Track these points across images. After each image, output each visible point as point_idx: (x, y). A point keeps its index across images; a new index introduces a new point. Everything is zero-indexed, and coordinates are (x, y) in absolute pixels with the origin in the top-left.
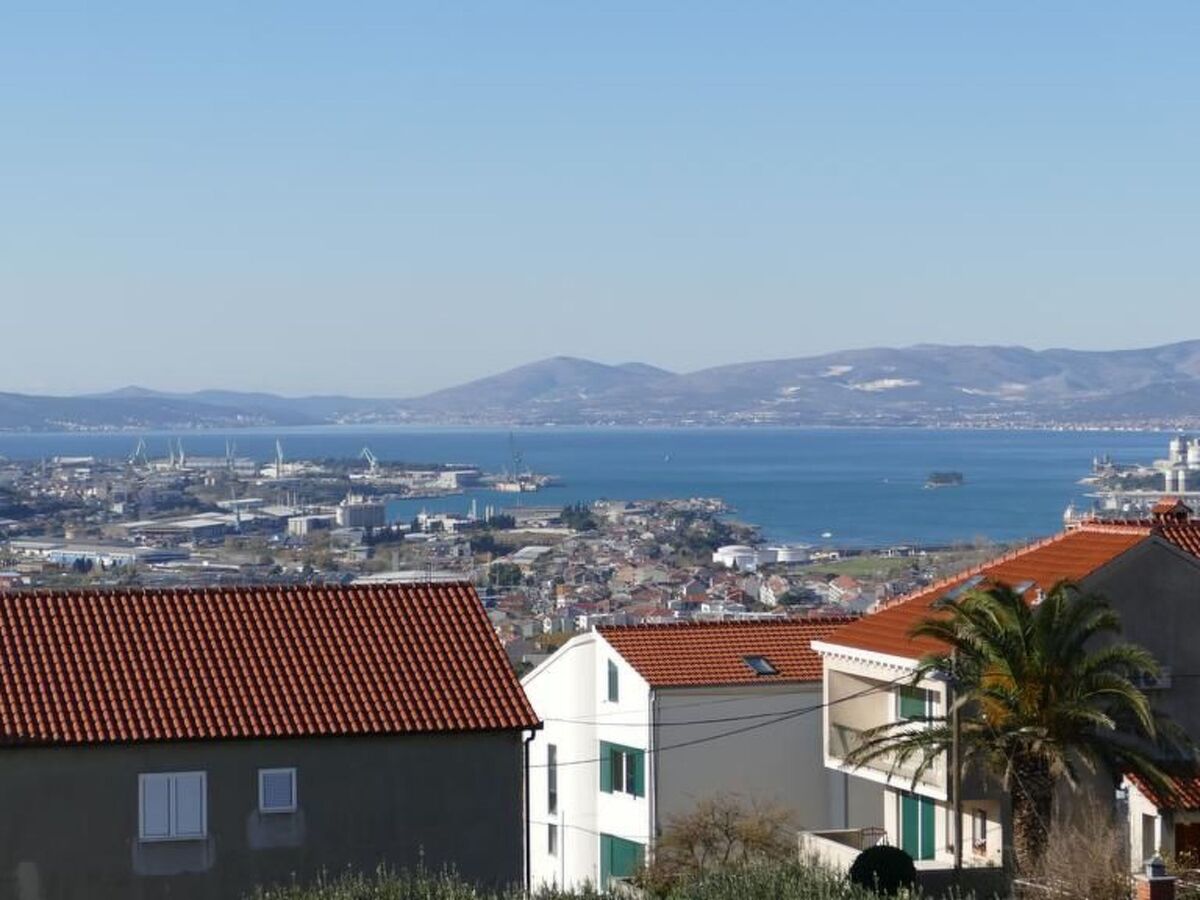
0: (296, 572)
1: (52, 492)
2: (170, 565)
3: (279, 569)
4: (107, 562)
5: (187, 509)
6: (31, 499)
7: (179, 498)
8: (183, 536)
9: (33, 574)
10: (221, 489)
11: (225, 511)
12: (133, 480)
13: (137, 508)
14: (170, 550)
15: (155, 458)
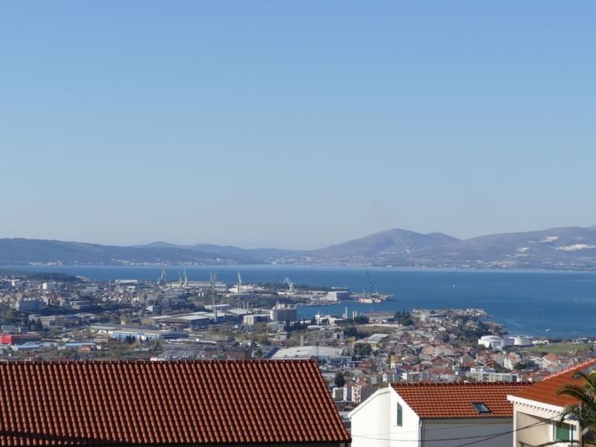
0: (247, 346)
1: (115, 299)
2: (178, 340)
3: (238, 344)
4: (143, 338)
5: (188, 310)
6: (103, 302)
7: (184, 304)
8: (186, 324)
9: (103, 344)
10: (207, 300)
11: (209, 311)
12: (159, 293)
13: (160, 308)
14: (178, 332)
15: (171, 281)
